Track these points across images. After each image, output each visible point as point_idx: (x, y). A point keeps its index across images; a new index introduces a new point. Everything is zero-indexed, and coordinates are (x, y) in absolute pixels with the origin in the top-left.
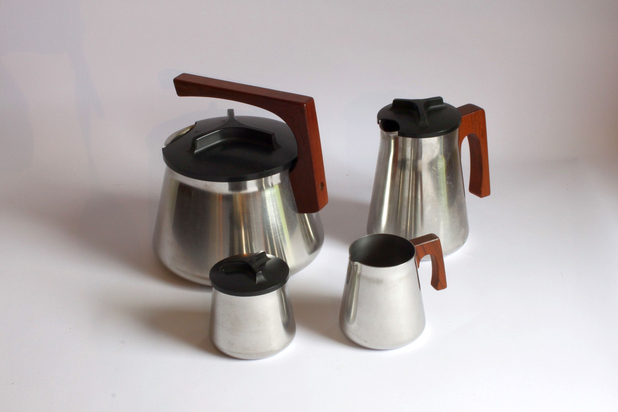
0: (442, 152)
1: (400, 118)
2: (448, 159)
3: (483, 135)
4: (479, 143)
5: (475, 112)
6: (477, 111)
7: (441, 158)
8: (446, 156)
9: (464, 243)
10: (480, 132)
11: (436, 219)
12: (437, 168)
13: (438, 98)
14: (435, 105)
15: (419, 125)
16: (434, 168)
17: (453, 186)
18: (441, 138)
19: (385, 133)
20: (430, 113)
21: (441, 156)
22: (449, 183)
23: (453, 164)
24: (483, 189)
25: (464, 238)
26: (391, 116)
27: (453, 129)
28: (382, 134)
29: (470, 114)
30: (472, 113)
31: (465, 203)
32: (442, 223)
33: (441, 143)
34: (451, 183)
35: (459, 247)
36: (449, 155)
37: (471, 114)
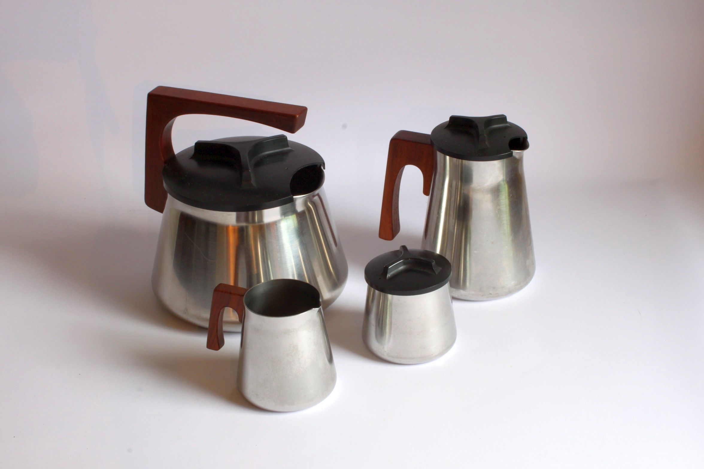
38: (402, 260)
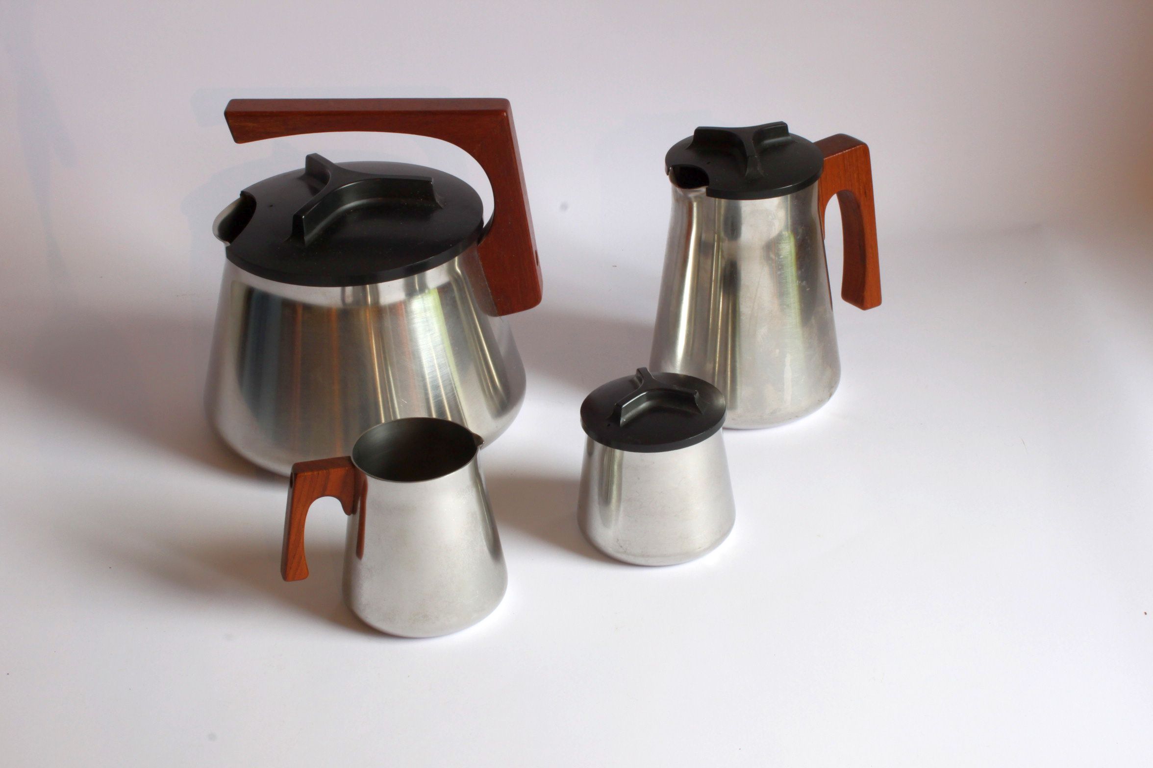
0: (789, 226)
1: (709, 163)
2: (798, 237)
3: (865, 192)
4: (859, 206)
5: (849, 150)
6: (854, 147)
7: (787, 235)
8: (795, 232)
9: (831, 395)
10: (861, 188)
11: (778, 351)
12: (778, 255)
13: (779, 125)
14: (774, 137)
15: (746, 175)
16: (772, 256)
17: (808, 289)
18: (787, 198)
19: (679, 190)
20: (766, 151)
21: (787, 231)
22: (801, 284)
23: (809, 248)
24: (867, 294)
25: (831, 386)
26: (691, 159)
27: (808, 183)
28: (675, 193)
29: (840, 153)
30: (844, 152)
31: (832, 320)
32: (788, 359)
33: (787, 208)
34: (804, 283)
35: (820, 402)
36: (800, 231)
37: (842, 153)
38: (644, 392)
